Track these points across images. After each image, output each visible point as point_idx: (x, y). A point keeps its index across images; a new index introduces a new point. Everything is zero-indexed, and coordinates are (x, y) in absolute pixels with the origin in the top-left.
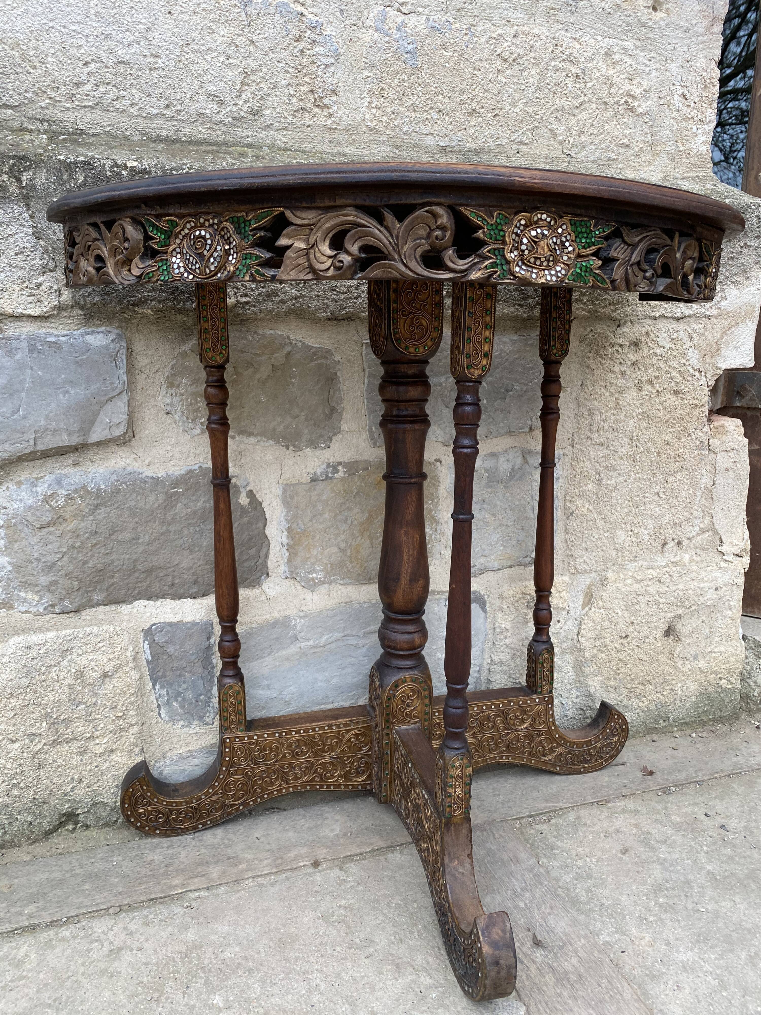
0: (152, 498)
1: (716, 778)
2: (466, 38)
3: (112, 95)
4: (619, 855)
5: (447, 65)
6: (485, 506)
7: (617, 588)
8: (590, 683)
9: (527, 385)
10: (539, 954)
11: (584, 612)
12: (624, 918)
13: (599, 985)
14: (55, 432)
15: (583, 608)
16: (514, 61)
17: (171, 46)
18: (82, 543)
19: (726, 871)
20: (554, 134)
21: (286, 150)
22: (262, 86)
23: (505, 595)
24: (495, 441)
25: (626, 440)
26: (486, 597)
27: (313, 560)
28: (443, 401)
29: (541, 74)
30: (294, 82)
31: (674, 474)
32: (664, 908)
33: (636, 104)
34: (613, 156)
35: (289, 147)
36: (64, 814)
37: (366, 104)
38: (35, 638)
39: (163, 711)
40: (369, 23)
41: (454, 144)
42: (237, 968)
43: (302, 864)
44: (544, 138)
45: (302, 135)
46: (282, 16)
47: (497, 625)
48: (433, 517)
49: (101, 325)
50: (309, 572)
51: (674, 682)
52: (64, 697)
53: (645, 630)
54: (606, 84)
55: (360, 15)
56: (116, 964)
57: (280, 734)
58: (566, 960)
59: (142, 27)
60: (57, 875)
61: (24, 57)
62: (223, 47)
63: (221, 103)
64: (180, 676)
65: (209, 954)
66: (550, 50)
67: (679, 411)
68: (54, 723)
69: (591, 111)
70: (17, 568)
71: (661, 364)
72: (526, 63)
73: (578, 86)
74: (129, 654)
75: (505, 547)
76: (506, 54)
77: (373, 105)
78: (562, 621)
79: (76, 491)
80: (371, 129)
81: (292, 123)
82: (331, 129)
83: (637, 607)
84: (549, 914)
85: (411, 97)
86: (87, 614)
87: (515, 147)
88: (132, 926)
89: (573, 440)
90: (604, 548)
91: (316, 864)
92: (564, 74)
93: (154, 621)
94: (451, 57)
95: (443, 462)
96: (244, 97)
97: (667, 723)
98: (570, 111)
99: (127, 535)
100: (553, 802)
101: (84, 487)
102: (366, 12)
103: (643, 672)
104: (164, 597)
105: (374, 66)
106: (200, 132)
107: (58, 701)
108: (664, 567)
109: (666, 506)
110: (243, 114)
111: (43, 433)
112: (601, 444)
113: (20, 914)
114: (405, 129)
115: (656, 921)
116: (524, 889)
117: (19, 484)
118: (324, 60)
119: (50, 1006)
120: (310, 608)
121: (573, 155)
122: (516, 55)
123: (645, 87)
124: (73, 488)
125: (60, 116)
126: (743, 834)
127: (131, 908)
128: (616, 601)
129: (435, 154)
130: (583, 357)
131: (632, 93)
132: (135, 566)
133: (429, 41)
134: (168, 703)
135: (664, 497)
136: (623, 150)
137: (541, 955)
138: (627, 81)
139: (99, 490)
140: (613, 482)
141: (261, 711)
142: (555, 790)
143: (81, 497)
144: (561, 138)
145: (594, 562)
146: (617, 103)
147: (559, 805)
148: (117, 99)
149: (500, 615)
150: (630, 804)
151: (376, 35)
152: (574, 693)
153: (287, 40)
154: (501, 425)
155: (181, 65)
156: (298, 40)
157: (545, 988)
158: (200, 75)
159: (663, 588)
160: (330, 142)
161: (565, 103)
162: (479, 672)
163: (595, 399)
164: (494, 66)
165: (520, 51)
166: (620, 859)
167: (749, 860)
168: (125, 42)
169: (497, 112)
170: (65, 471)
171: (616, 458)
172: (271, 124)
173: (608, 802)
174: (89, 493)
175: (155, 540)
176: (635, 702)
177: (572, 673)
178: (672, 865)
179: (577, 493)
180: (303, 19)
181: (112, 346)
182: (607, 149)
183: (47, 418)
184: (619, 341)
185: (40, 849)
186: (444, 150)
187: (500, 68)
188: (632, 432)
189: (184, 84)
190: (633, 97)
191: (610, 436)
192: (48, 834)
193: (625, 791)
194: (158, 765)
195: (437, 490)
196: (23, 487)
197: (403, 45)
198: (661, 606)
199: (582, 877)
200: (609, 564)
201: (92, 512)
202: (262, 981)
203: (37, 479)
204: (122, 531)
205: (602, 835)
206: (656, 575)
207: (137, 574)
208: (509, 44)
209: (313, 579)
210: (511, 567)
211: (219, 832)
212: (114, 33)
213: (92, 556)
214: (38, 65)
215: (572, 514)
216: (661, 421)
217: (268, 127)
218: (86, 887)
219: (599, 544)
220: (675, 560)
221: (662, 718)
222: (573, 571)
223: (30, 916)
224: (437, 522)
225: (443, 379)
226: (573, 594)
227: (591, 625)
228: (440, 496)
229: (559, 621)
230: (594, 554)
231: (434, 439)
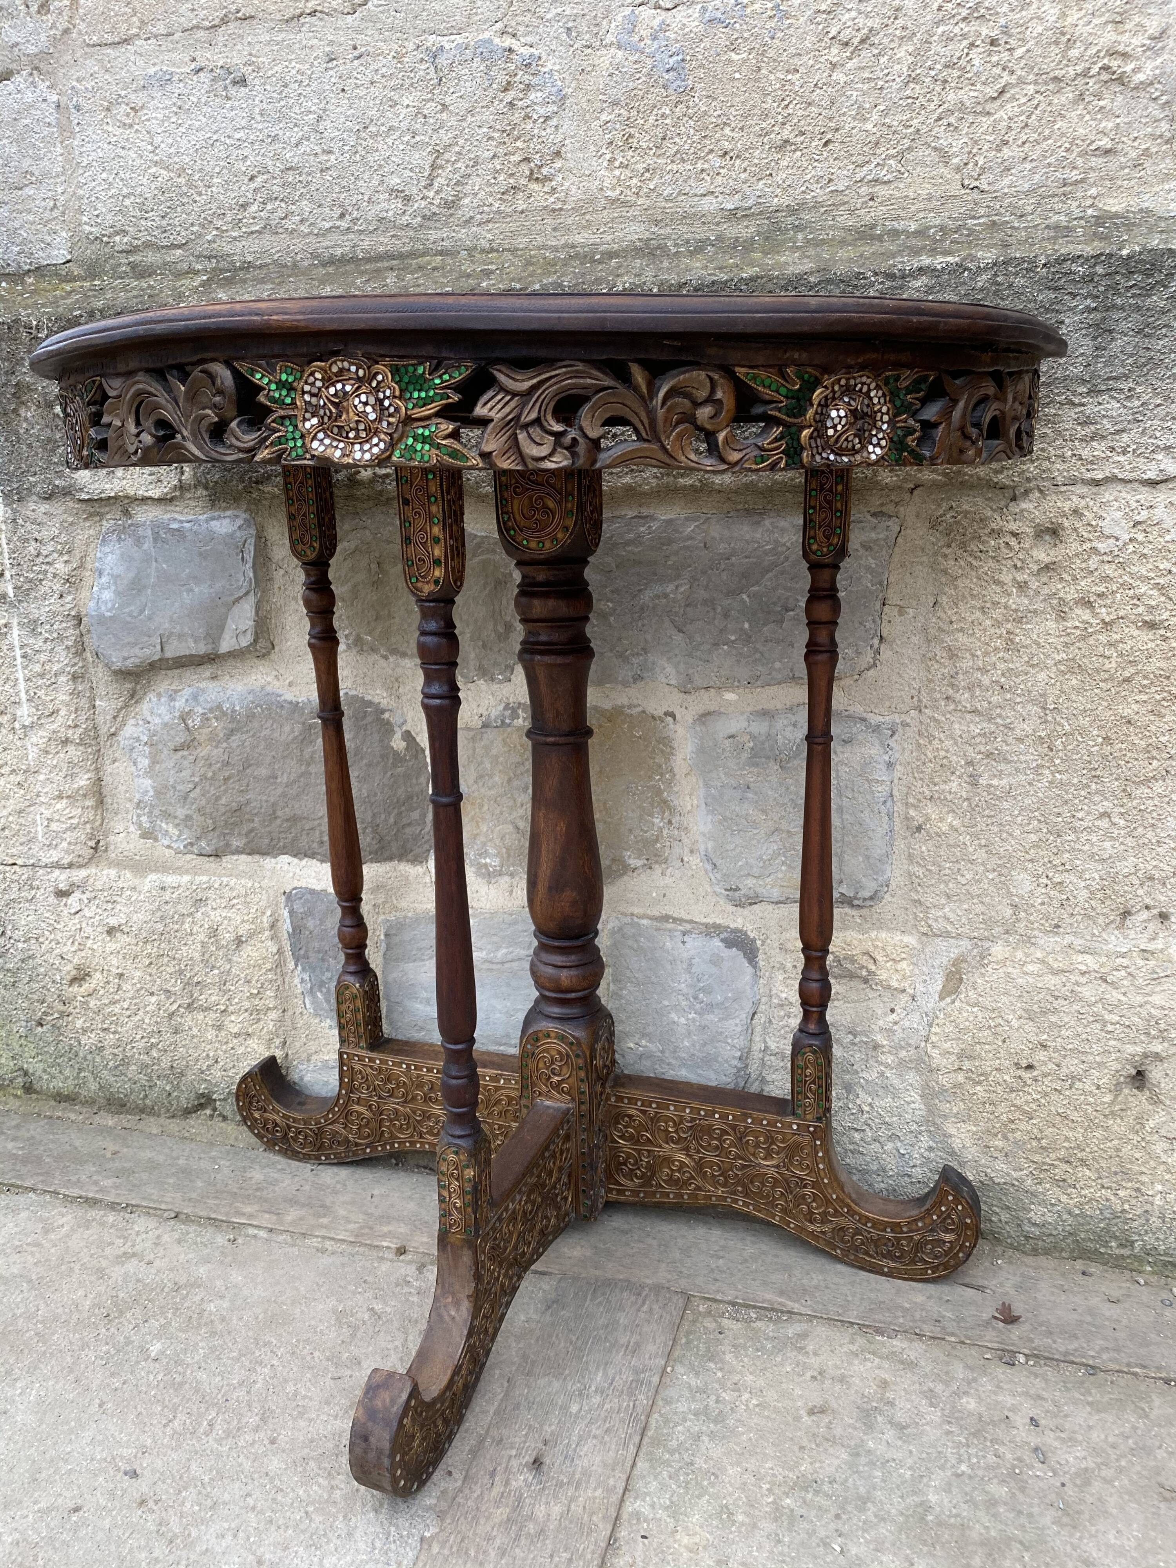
0: (287, 728)
1: (1135, 1374)
2: (771, 24)
3: (280, 213)
4: (803, 1412)
5: (737, 75)
6: (750, 795)
7: (1008, 975)
8: (952, 1131)
10: (522, 1479)
11: (943, 1004)
12: (699, 1497)
13: (551, 1556)
14: (181, 636)
15: (942, 998)
16: (863, 41)
17: (345, 136)
18: (214, 774)
19: (957, 1516)
20: (945, 156)
21: (492, 250)
22: (458, 165)
23: (790, 946)
24: (772, 690)
25: (1035, 709)
26: (759, 943)
27: (483, 839)
28: (673, 621)
29: (916, 54)
30: (501, 151)
31: (1147, 782)
32: (778, 1513)
33: (1128, 68)
34: (1075, 175)
35: (495, 245)
36: (203, 1095)
37: (605, 164)
38: (171, 879)
39: (307, 1001)
40: (610, 38)
41: (750, 202)
42: (206, 1324)
43: (385, 1244)
44: (924, 164)
45: (513, 226)
46: (483, 60)
47: (773, 990)
48: (665, 802)
49: (226, 509)
50: (480, 856)
51: (1144, 1178)
52: (197, 955)
53: (1072, 1065)
54: (1057, 43)
55: (596, 30)
56: (117, 1268)
57: (408, 1066)
58: (548, 1503)
59: (311, 116)
60: (161, 1158)
61: (190, 184)
62: (406, 123)
63: (408, 199)
64: (323, 960)
65: (198, 1298)
66: (935, 6)
67: (1157, 663)
68: (188, 983)
69: (1023, 100)
70: (158, 793)
71: (1109, 570)
72: (886, 41)
73: (995, 59)
74: (266, 920)
75: (789, 866)
76: (845, 35)
77: (617, 164)
79: (211, 710)
80: (613, 201)
81: (499, 212)
82: (554, 210)
83: (1053, 1019)
84: (595, 1437)
85: (677, 140)
86: (228, 861)
87: (864, 190)
88: (166, 1238)
89: (919, 701)
90: (987, 900)
91: (402, 1251)
92: (965, 43)
93: (296, 884)
94: (744, 61)
95: (678, 717)
96: (436, 184)
97: (1126, 1252)
98: (979, 109)
99: (263, 772)
100: (790, 1298)
101: (219, 707)
102: (604, 23)
103: (1067, 1139)
104: (312, 856)
105: (615, 103)
106: (382, 244)
107: (191, 959)
108: (1123, 955)
109: (1130, 841)
110: (434, 209)
111: (169, 637)
112: (976, 712)
113: (96, 1183)
114: (666, 193)
115: (742, 1524)
116: (600, 1391)
117: (159, 695)
118: (542, 111)
119: (30, 1281)
120: (482, 905)
121: (982, 187)
122: (865, 31)
123: (1151, 31)
124: (208, 706)
125: (228, 249)
126: (1066, 1479)
127: (188, 1219)
128: (1005, 999)
129: (718, 224)
130: (935, 554)
131: (1121, 48)
132: (274, 812)
133: (706, 43)
134: (311, 991)
135: (1122, 823)
136: (1100, 160)
137: (525, 1480)
138: (1110, 27)
139: (234, 711)
140: (1004, 782)
141: (419, 1031)
142: (815, 1282)
143: (216, 718)
144: (955, 161)
145: (964, 920)
146: (1085, 74)
147: (797, 1307)
148: (286, 217)
149: (780, 976)
150: (913, 1350)
151: (620, 54)
152: (925, 1141)
153: (491, 92)
154: (778, 665)
155: (358, 158)
156: (506, 90)
157: (482, 1521)
158: (380, 166)
159: (1115, 996)
160: (554, 229)
161: (967, 95)
162: (740, 1058)
163: (961, 630)
164: (822, 60)
165: (875, 23)
166: (797, 1419)
167: (1023, 1520)
168: (294, 141)
169: (829, 136)
170: (202, 685)
171: (1010, 740)
172: (472, 218)
173: (879, 1331)
174: (224, 714)
175: (294, 782)
176: (1054, 1193)
177: (919, 1104)
178: (872, 1464)
179: (929, 794)
180: (513, 56)
181: (238, 534)
182: (1060, 164)
183: (171, 620)
184: (1013, 526)
185: (174, 1126)
186: (732, 215)
187: (835, 60)
188: (1043, 695)
189: (361, 183)
190: (1125, 55)
191: (995, 699)
192: (188, 1112)
193: (927, 1329)
194: (301, 1067)
195: (668, 760)
196: (163, 700)
197: (662, 60)
198: (1110, 1028)
199: (706, 1415)
200: (997, 930)
201: (228, 736)
202: (213, 1349)
203: (176, 692)
204: (258, 765)
205: (809, 1374)
206: (1096, 967)
207: (278, 821)
208: (853, 14)
209: (486, 865)
211: (344, 1173)
212: (281, 133)
213: (226, 791)
214: (203, 190)
215: (919, 829)
216: (1112, 678)
217: (467, 222)
218: (171, 1181)
219: (975, 890)
220: (1151, 947)
221: (1116, 1238)
222: (923, 930)
223: (101, 1190)
224: (672, 810)
225: (670, 587)
226: (925, 969)
227: (949, 1028)
228: (676, 770)
229: (892, 1011)
230: (966, 907)
231: (664, 680)
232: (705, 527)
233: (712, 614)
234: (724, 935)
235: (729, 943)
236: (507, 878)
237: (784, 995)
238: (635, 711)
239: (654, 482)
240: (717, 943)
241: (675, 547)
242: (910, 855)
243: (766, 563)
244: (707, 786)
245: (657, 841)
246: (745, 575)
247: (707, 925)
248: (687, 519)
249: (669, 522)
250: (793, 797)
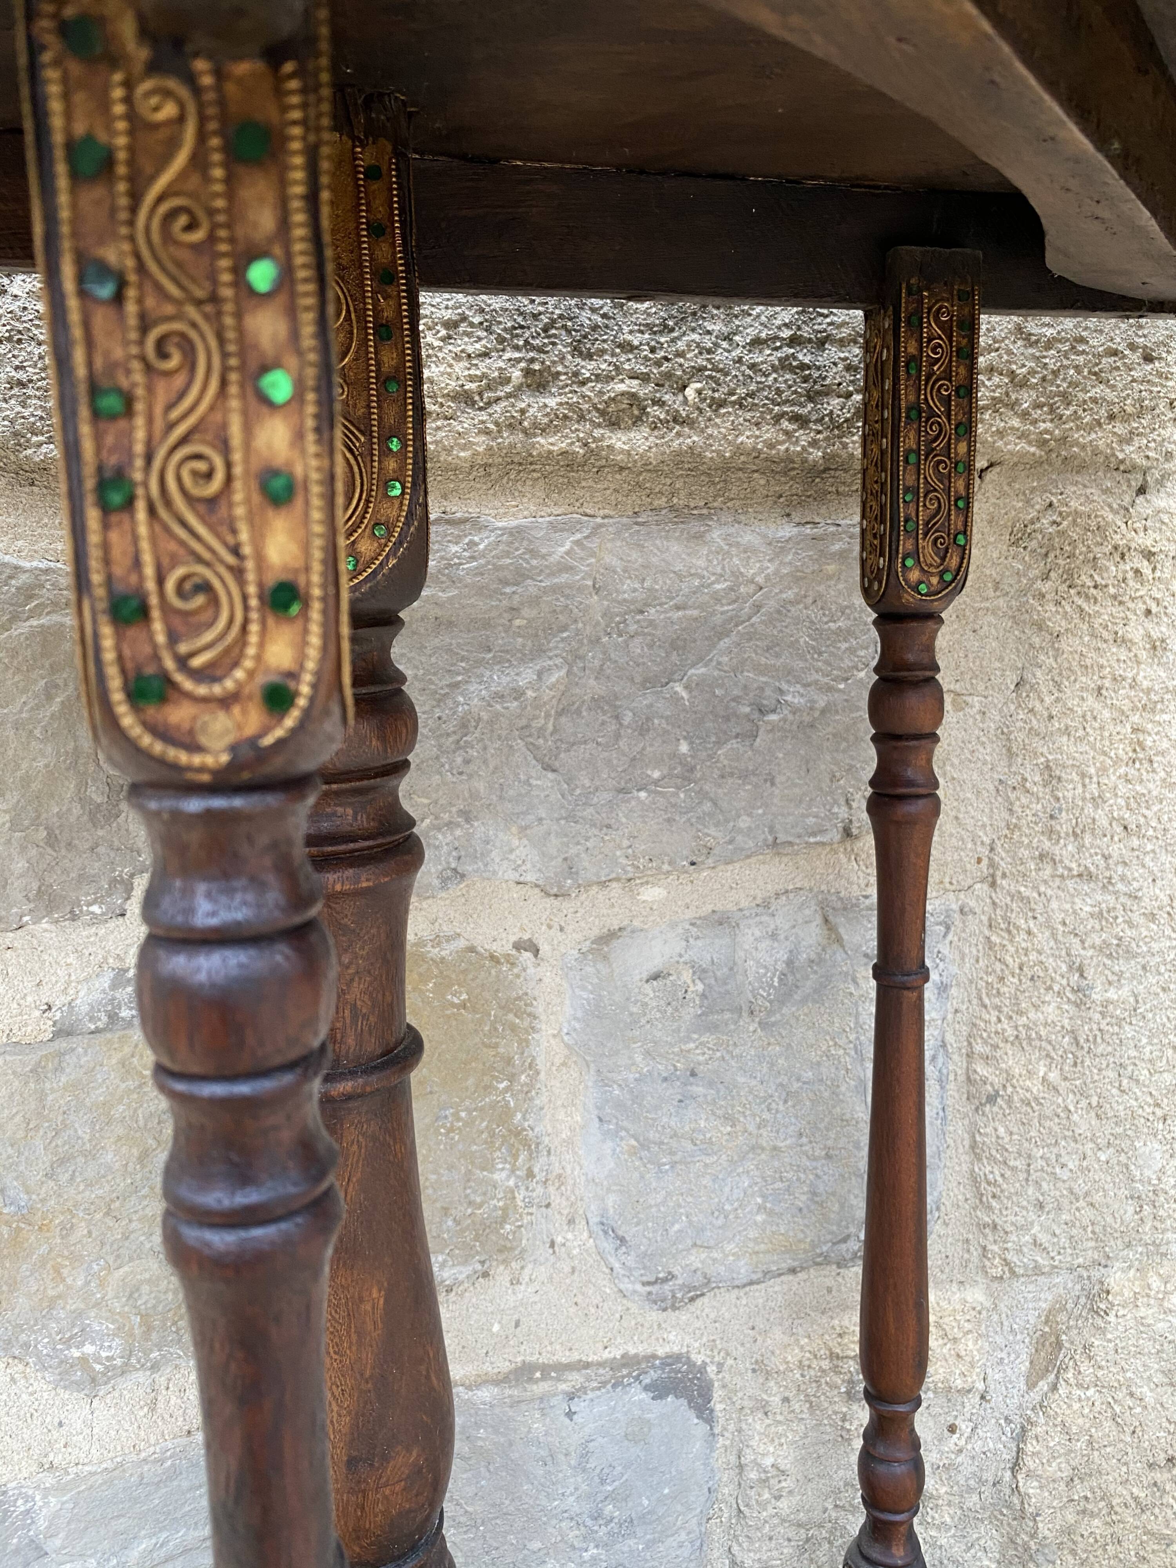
6: (699, 1090)
7: (1141, 1321)
9: (830, 689)
11: (1035, 1396)
15: (1031, 1385)
23: (775, 1363)
24: (728, 873)
26: (711, 1369)
27: (75, 1303)
28: (532, 748)
47: (748, 1457)
48: (518, 1133)
50: (68, 1343)
75: (771, 1213)
78: (965, 1427)
89: (992, 865)
90: (1097, 1198)
95: (544, 949)
112: (1086, 876)
120: (83, 1455)
128: (1137, 1363)
130: (1023, 592)
140: (1125, 992)
145: (1064, 1241)
149: (757, 1424)
154: (744, 822)
163: (1067, 731)
171: (1136, 918)
179: (1010, 1032)
184: (1145, 541)
191: (1115, 850)
195: (524, 1044)
200: (1114, 1244)
209: (84, 1360)
210: (793, 1271)
215: (992, 1099)
219: (1080, 1187)
222: (997, 1272)
224: (532, 1147)
225: (526, 676)
226: (999, 1339)
227: (1056, 1439)
228: (541, 1064)
229: (952, 1429)
230: (1065, 1217)
231: (513, 876)
232: (593, 544)
233: (613, 727)
234: (653, 1375)
235: (659, 1391)
236: (141, 1377)
237: (768, 1461)
238: (447, 951)
239: (481, 443)
240: (638, 1395)
241: (531, 587)
242: (974, 1145)
243: (718, 619)
244: (603, 1082)
245: (504, 1219)
246: (677, 645)
247: (613, 1365)
248: (554, 527)
249: (517, 533)
250: (783, 1079)
